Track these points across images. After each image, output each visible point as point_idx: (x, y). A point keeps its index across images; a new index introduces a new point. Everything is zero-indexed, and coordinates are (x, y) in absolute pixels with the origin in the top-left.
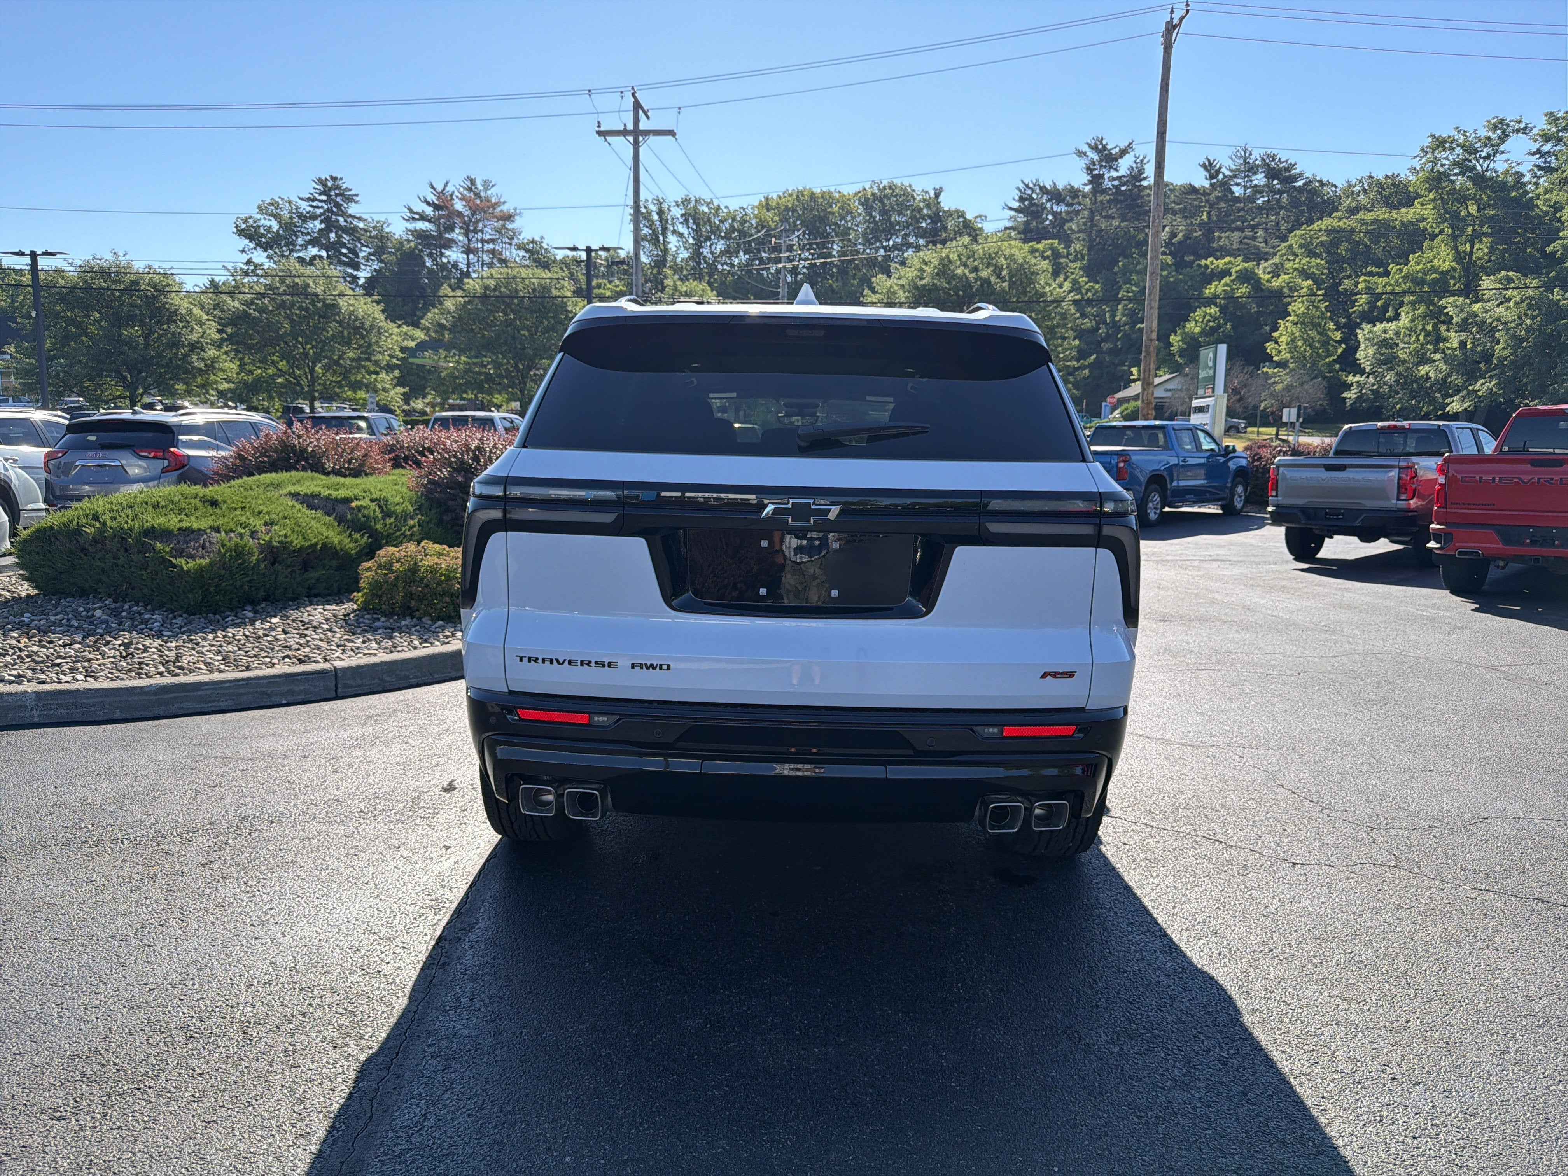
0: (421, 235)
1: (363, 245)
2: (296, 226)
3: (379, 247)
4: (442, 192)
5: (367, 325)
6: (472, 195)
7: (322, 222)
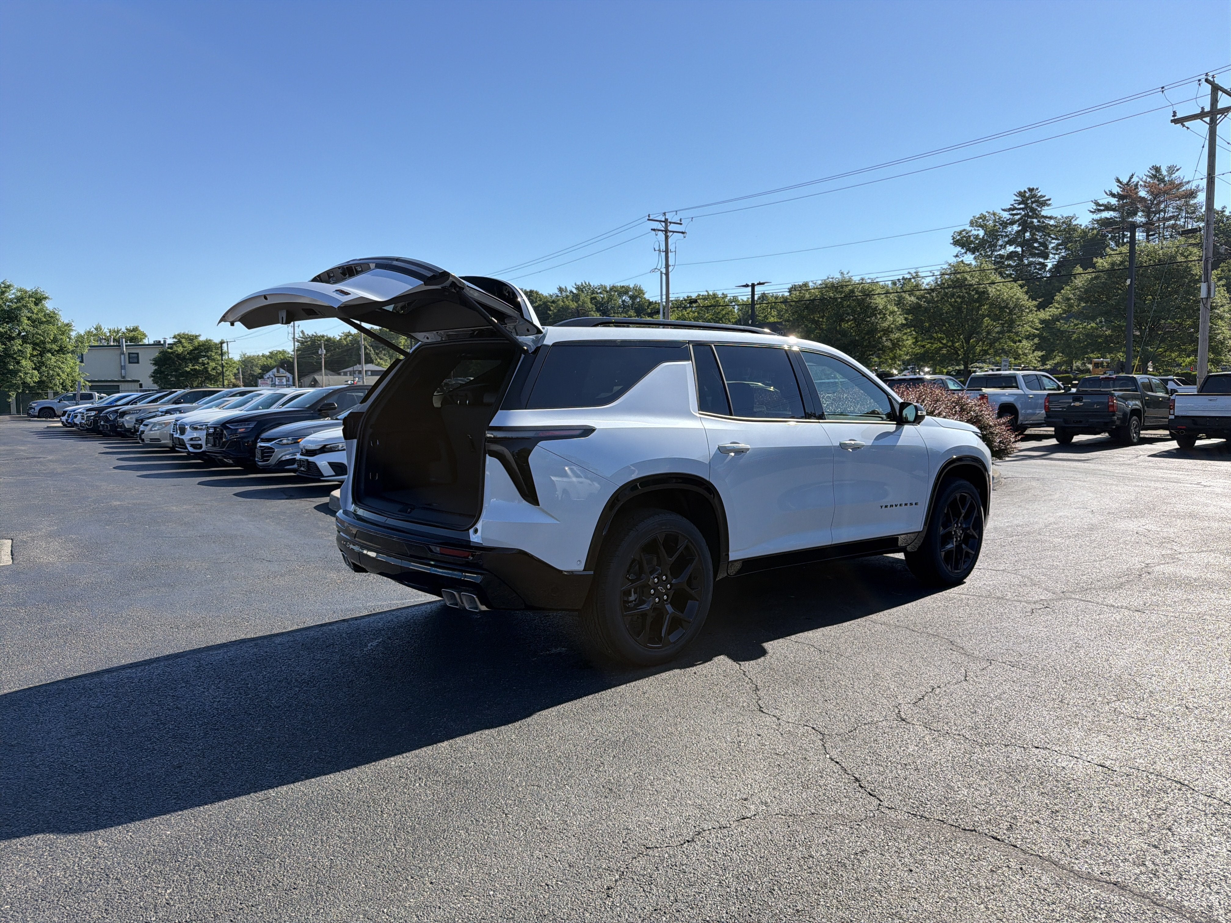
0: (1105, 223)
1: (1053, 239)
2: (997, 231)
3: (1067, 238)
4: (1127, 184)
5: (1011, 305)
6: (1156, 181)
7: (1019, 225)
